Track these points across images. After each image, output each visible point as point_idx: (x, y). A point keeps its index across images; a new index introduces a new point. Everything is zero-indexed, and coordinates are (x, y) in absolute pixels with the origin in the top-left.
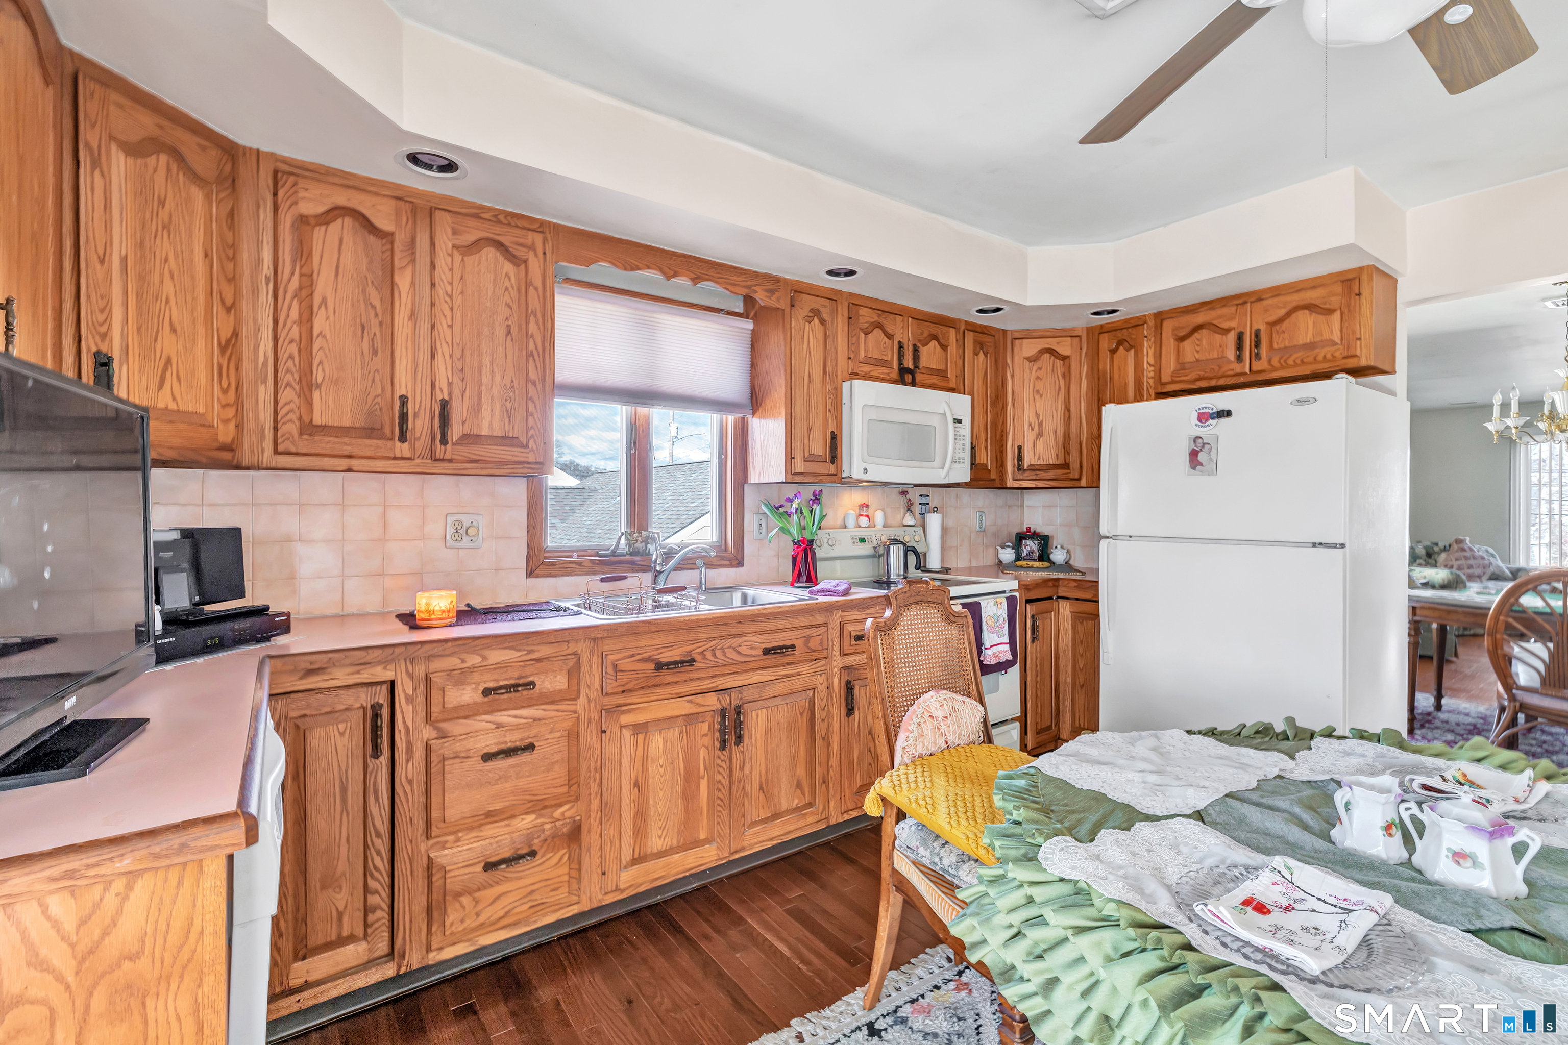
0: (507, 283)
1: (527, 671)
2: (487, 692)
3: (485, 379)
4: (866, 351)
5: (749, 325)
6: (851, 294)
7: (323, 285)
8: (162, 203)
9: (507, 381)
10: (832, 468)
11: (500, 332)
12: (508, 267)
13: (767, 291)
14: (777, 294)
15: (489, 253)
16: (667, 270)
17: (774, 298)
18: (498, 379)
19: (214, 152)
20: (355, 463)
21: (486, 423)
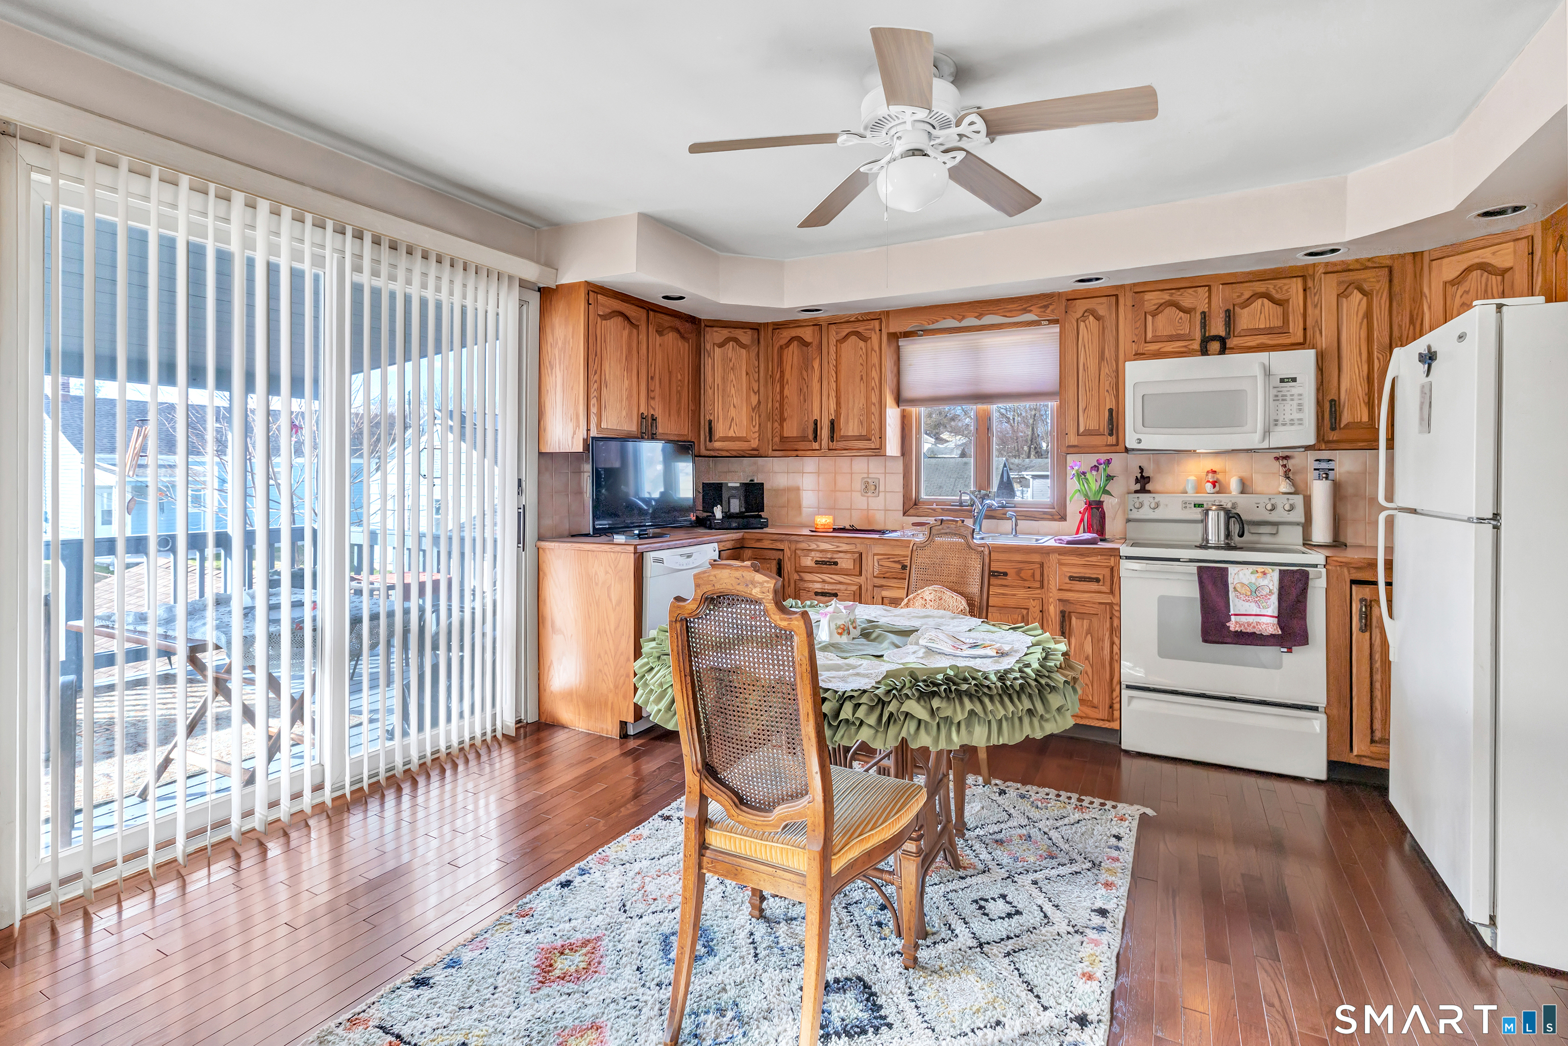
0: (861, 353)
1: (835, 556)
2: (817, 562)
3: (850, 405)
4: (1154, 330)
5: (1056, 329)
6: (1135, 285)
7: (787, 375)
8: (731, 360)
9: (861, 405)
10: (1111, 440)
11: (858, 379)
12: (862, 344)
13: (1041, 307)
14: (1051, 307)
15: (853, 338)
16: (957, 316)
17: (1048, 311)
18: (856, 405)
19: (749, 332)
20: (799, 453)
21: (851, 429)
